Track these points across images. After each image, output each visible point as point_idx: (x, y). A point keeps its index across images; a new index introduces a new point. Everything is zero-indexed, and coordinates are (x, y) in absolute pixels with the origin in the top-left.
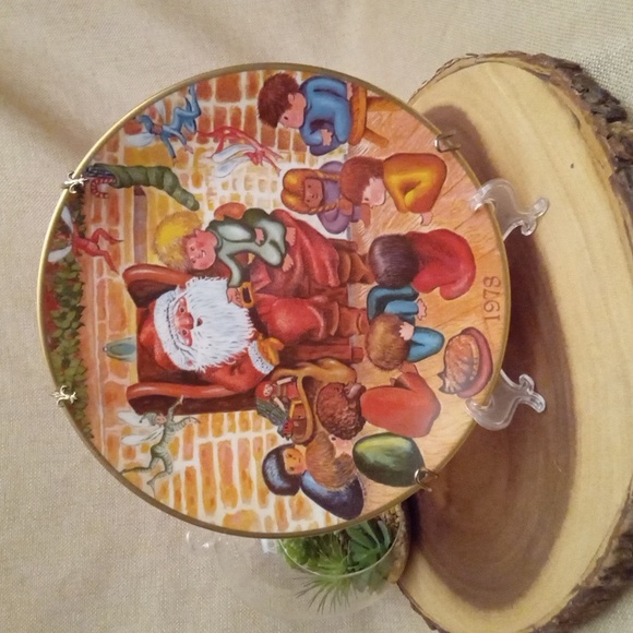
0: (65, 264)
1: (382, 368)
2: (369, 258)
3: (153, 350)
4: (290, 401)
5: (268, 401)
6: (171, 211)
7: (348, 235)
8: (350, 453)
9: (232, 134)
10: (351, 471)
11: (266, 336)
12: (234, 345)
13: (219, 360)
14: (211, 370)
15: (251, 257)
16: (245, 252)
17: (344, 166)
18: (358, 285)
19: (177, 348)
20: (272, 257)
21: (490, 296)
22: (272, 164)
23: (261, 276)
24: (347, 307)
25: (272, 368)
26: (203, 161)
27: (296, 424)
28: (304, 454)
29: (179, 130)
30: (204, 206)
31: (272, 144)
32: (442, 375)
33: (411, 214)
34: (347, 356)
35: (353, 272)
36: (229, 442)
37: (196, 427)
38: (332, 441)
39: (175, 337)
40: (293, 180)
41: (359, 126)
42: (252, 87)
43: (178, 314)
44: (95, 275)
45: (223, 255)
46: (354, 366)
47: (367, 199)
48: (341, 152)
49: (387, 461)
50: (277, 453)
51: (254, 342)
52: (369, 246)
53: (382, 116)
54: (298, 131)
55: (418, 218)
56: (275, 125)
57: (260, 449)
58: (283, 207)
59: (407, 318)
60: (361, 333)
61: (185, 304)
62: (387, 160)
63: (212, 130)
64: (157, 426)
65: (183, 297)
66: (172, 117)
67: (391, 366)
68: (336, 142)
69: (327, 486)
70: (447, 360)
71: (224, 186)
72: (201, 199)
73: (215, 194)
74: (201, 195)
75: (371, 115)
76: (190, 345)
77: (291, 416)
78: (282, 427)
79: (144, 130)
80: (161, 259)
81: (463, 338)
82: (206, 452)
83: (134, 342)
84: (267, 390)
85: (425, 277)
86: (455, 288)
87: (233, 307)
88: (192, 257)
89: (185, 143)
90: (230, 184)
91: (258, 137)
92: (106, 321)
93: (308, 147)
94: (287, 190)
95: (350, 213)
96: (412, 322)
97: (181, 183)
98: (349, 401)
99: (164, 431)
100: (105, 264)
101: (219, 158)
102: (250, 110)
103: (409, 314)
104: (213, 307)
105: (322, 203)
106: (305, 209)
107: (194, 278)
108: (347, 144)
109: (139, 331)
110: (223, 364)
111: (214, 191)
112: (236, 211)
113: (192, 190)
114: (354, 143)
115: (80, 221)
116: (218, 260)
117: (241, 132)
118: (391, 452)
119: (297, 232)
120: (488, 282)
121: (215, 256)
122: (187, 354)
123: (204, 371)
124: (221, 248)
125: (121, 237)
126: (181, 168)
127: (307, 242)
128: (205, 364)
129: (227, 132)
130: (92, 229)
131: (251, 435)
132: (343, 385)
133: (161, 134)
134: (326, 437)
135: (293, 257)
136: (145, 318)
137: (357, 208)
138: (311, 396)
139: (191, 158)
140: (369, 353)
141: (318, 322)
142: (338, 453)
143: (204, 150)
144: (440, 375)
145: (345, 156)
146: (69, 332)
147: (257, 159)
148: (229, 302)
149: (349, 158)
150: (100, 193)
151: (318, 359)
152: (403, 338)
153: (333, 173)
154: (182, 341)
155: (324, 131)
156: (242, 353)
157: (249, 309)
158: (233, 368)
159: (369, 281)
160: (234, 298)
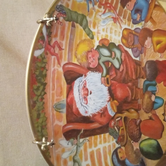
0: (41, 58)
1: (146, 113)
3: (72, 106)
4: (120, 128)
5: (113, 128)
6: (83, 38)
7: (139, 59)
8: (138, 148)
10: (140, 156)
11: (113, 100)
12: (103, 103)
13: (97, 110)
14: (94, 115)
15: (110, 64)
16: (108, 62)
17: (141, 30)
18: (141, 79)
19: (82, 105)
20: (117, 65)
22: (120, 24)
23: (113, 73)
24: (138, 88)
25: (114, 114)
26: (98, 16)
27: (121, 138)
28: (124, 150)
30: (95, 38)
31: (121, 16)
32: (164, 115)
33: (157, 53)
34: (137, 108)
36: (99, 149)
37: (88, 144)
38: (133, 144)
39: (81, 100)
40: (125, 33)
41: (149, 15)
43: (83, 89)
44: (52, 65)
46: (139, 112)
47: (146, 45)
49: (150, 150)
50: (116, 152)
51: (109, 102)
53: (157, 13)
54: (130, 12)
56: (124, 7)
57: (110, 151)
58: (121, 44)
59: (153, 93)
60: (141, 98)
61: (86, 84)
62: (155, 31)
63: (104, 3)
64: (74, 145)
65: (85, 81)
67: (149, 112)
69: (133, 163)
70: (165, 109)
71: (103, 30)
72: (95, 35)
73: (100, 33)
74: (95, 32)
75: (154, 11)
76: (87, 104)
77: (120, 134)
78: (117, 139)
80: (78, 61)
82: (92, 156)
83: (65, 103)
84: (113, 123)
85: (159, 77)
87: (103, 86)
88: (89, 61)
89: (93, 6)
90: (105, 30)
91: (118, 11)
92: (55, 92)
93: (132, 20)
94: (123, 37)
95: (141, 50)
97: (89, 25)
98: (137, 126)
99: (77, 148)
100: (56, 61)
101: (103, 17)
105: (133, 44)
106: (128, 46)
107: (90, 72)
108: (144, 22)
109: (67, 97)
110: (98, 112)
111: (100, 32)
112: (106, 42)
113: (92, 29)
114: (146, 22)
115: (49, 35)
116: (99, 64)
117: (113, 7)
118: (151, 146)
119: (125, 55)
121: (98, 62)
122: (85, 108)
124: (100, 58)
125: (64, 48)
126: (90, 17)
127: (127, 60)
128: (92, 113)
129: (108, 5)
130: (54, 40)
131: (107, 145)
132: (136, 119)
134: (130, 142)
135: (123, 65)
136: (70, 90)
137: (143, 48)
139: (94, 13)
140: (143, 107)
141: (129, 94)
142: (135, 148)
143: (99, 11)
145: (142, 27)
146: (40, 97)
147: (115, 21)
148: (102, 84)
149: (143, 28)
150: (60, 22)
151: (128, 109)
152: (152, 100)
153: (137, 33)
154: (84, 102)
155: (138, 14)
156: (105, 107)
157: (108, 87)
158: (102, 114)
159: (144, 78)
160: (104, 82)
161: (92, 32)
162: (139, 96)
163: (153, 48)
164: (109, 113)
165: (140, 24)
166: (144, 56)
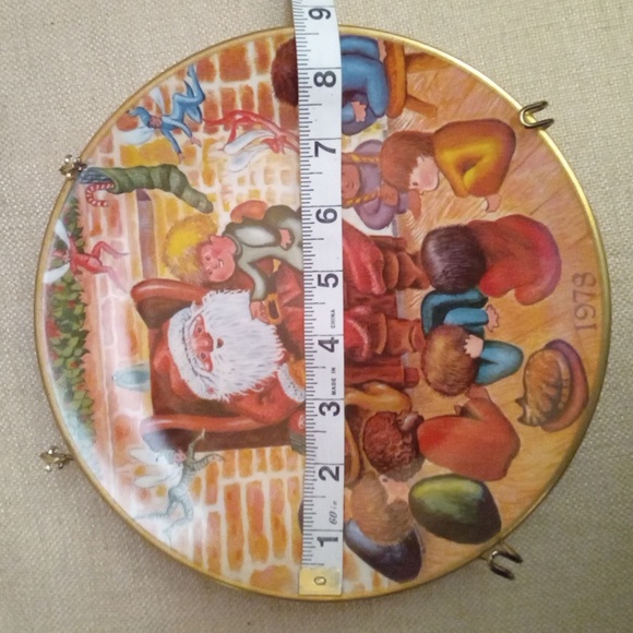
0: (64, 285)
1: (444, 393)
2: (421, 258)
3: (169, 377)
6: (181, 215)
7: (394, 230)
8: (405, 498)
9: (246, 119)
10: (406, 521)
11: (299, 357)
12: (262, 369)
13: (246, 386)
14: (236, 398)
15: (277, 264)
16: (270, 258)
17: (384, 145)
18: (409, 291)
19: (196, 374)
21: (582, 299)
23: (288, 287)
24: (396, 318)
26: (213, 154)
29: (182, 120)
30: (218, 207)
32: (521, 402)
33: (472, 199)
34: (399, 379)
35: (402, 275)
36: (259, 483)
37: (220, 465)
38: (383, 484)
39: (193, 362)
42: (262, 60)
43: (195, 335)
44: (99, 294)
45: (244, 264)
46: (408, 391)
47: (415, 184)
48: (378, 128)
51: (285, 365)
52: (421, 242)
53: (426, 78)
55: (482, 203)
56: (295, 103)
57: (296, 493)
59: (474, 329)
60: (415, 351)
61: (202, 323)
62: (438, 132)
63: (221, 116)
64: (175, 464)
65: (200, 315)
66: (171, 106)
67: (455, 391)
68: (372, 117)
69: (376, 539)
70: (528, 382)
71: (241, 181)
72: (215, 200)
73: (231, 192)
74: (215, 194)
75: (412, 77)
76: (210, 370)
79: (141, 124)
80: (172, 272)
81: (548, 354)
82: (232, 496)
83: (147, 369)
84: (302, 421)
86: (534, 290)
87: (258, 324)
88: (208, 268)
89: (190, 136)
90: (248, 179)
91: (277, 120)
92: (114, 346)
95: (394, 203)
96: (480, 335)
97: (190, 182)
98: (404, 434)
99: (184, 470)
101: (232, 149)
102: (263, 88)
103: (477, 324)
104: (235, 325)
105: (360, 193)
107: (212, 292)
108: (385, 118)
109: (152, 356)
110: (249, 392)
111: (230, 188)
112: (255, 210)
113: (203, 188)
115: (77, 234)
116: (238, 270)
117: (256, 116)
120: (579, 280)
121: (234, 264)
122: (207, 381)
123: (228, 400)
125: (126, 249)
126: (188, 164)
128: (228, 392)
129: (238, 117)
130: (92, 243)
131: (285, 475)
132: (395, 414)
133: (161, 127)
134: (375, 478)
136: (159, 340)
137: (403, 196)
138: (356, 428)
139: (199, 152)
140: (426, 375)
141: (361, 339)
142: (391, 498)
143: (214, 141)
144: (518, 401)
145: (385, 132)
146: (71, 360)
147: (278, 146)
148: (253, 319)
149: (390, 135)
150: (98, 201)
151: (362, 384)
152: (469, 355)
153: (371, 155)
154: (201, 366)
155: (356, 104)
156: (271, 378)
157: (277, 326)
158: (261, 396)
159: (423, 284)
160: (259, 313)
161: (204, 196)
162: (405, 343)
163: (450, 187)
164: (286, 392)
165: (372, 127)
166: (412, 218)
